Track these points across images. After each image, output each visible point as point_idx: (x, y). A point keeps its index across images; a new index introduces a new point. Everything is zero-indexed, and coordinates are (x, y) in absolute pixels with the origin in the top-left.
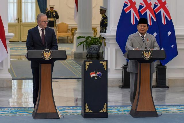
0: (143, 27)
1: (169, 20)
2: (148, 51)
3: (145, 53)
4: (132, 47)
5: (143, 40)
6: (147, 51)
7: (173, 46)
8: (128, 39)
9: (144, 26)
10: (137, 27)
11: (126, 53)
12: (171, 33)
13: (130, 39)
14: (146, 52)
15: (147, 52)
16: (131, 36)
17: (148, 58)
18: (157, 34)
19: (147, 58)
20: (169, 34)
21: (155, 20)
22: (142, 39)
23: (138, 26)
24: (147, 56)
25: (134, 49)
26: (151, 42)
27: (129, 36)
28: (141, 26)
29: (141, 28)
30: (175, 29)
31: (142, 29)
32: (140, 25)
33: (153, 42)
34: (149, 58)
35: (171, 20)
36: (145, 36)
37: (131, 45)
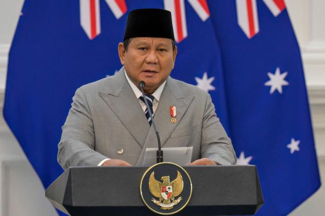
0: (152, 56)
1: (275, 11)
2: (172, 171)
3: (153, 183)
4: (94, 147)
5: (148, 115)
6: (165, 170)
7: (294, 146)
8: (73, 107)
9: (160, 50)
10: (120, 50)
11: (61, 182)
12: (286, 79)
13: (81, 109)
14: (158, 178)
15: (166, 179)
16: (86, 93)
17: (172, 205)
18: (212, 84)
19: (164, 206)
20: (277, 81)
21: (204, 15)
22: (144, 108)
23: (126, 46)
24: (164, 196)
25: (103, 162)
26: (191, 123)
27: (78, 91)
28: (145, 49)
29: (144, 61)
30: (305, 56)
31: (149, 63)
32: (136, 41)
33: (197, 122)
34: (176, 207)
35: (284, 13)
36: (157, 95)
37: (90, 140)
